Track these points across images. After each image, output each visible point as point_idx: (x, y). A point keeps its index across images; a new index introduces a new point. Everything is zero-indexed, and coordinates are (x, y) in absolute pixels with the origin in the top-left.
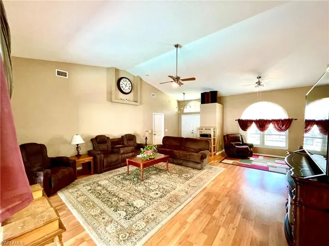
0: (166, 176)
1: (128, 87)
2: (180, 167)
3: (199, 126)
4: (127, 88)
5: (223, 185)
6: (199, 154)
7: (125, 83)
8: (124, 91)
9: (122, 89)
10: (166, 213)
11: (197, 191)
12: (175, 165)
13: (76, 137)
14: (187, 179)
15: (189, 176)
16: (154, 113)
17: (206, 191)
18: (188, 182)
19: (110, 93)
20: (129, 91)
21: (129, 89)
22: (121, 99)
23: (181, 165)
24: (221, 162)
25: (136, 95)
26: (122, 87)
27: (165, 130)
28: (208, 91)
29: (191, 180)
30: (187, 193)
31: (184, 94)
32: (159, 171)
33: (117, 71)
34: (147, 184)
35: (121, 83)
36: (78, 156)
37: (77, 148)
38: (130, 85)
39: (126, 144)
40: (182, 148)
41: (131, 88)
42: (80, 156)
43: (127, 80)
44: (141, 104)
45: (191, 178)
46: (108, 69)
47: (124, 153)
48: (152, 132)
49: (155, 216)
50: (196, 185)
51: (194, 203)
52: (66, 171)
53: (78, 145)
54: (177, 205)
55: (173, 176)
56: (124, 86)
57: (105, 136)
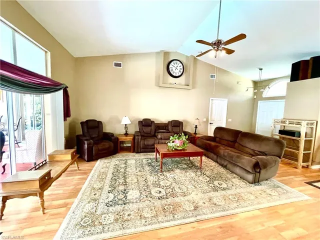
0: (193, 175)
1: (179, 69)
2: (222, 170)
3: (281, 117)
4: (177, 71)
5: (275, 227)
6: (254, 160)
7: (176, 66)
8: (174, 75)
9: (172, 73)
10: (143, 221)
11: (214, 213)
12: (217, 165)
13: (124, 118)
14: (215, 189)
15: (224, 185)
16: (211, 99)
17: (229, 221)
18: (212, 194)
19: (158, 78)
20: (180, 74)
21: (180, 71)
22: (171, 84)
23: (225, 167)
24: (310, 183)
25: (187, 79)
26: (172, 70)
27: (227, 120)
28: (308, 58)
29: (220, 193)
30: (196, 208)
31: (261, 69)
32: (192, 166)
33: (166, 54)
34: (162, 177)
35: (171, 66)
36: (126, 134)
37: (126, 127)
38: (182, 67)
39: (170, 130)
40: (236, 144)
41: (182, 71)
42: (128, 134)
43: (178, 62)
44: (194, 87)
45: (224, 189)
46: (158, 53)
47: (161, 139)
48: (207, 120)
49: (129, 218)
50: (223, 203)
51: (192, 230)
52: (107, 144)
53: (126, 125)
54: (166, 219)
55: (201, 178)
56: (174, 69)
57: (149, 120)
